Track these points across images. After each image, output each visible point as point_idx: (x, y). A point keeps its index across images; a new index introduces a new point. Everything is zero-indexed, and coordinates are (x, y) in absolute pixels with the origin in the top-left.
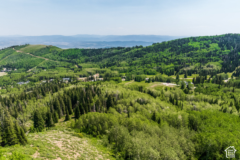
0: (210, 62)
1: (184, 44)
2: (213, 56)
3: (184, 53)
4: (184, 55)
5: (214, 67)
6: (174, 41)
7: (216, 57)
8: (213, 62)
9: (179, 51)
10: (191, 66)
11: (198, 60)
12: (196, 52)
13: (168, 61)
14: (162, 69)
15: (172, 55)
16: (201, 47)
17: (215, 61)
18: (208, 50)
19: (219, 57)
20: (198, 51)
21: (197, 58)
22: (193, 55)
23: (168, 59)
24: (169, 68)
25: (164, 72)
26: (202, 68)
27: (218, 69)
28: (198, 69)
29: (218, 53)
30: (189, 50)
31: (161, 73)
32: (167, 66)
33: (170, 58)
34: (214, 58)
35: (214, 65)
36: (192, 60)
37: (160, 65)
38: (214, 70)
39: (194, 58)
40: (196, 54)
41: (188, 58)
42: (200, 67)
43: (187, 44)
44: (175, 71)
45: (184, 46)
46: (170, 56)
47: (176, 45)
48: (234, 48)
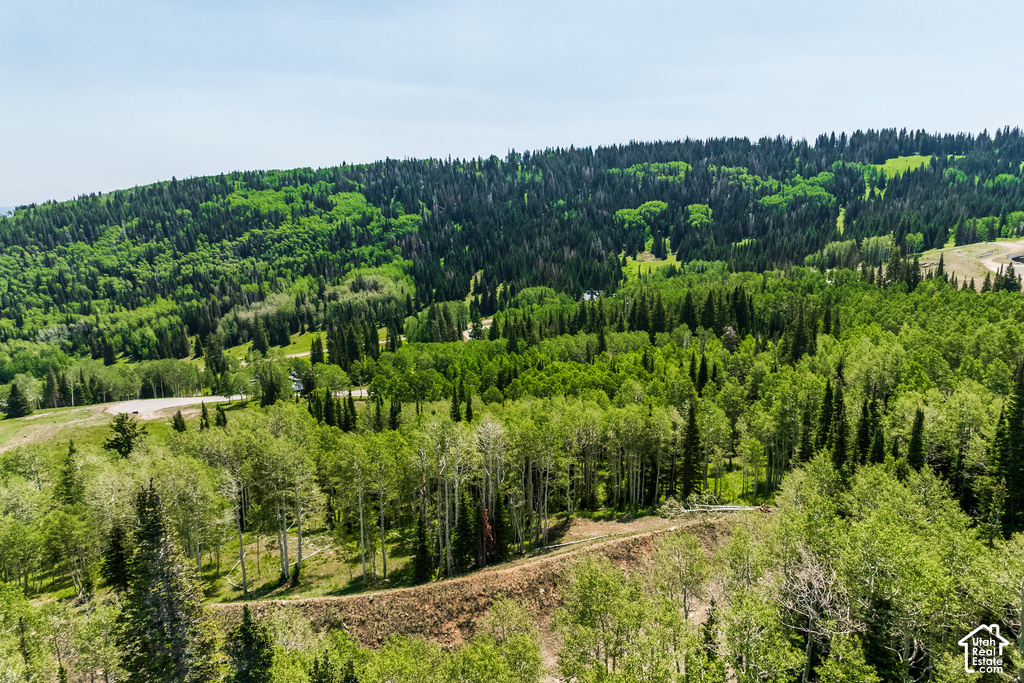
0: (358, 267)
1: (208, 198)
2: (359, 245)
3: (218, 240)
4: (222, 248)
5: (382, 287)
6: (150, 190)
7: (373, 245)
8: (370, 266)
9: (187, 233)
10: (271, 297)
11: (299, 266)
12: (278, 232)
13: (134, 288)
14: (100, 333)
15: (150, 257)
16: (292, 208)
17: (378, 264)
18: (330, 221)
19: (390, 245)
20: (285, 228)
21: (292, 259)
22: (267, 247)
23: (130, 276)
24: (149, 322)
25: (123, 349)
26: (334, 297)
27: (402, 292)
28: (315, 303)
29: (375, 228)
30: (239, 223)
31: (102, 361)
32: (132, 312)
33: (148, 274)
34: (365, 250)
35: (381, 280)
36: (267, 270)
37: (86, 311)
38: (389, 301)
39: (277, 262)
40: (279, 239)
41: (247, 262)
42: (321, 295)
43: (224, 198)
44: (191, 333)
45: (207, 210)
46: (145, 263)
47: (165, 204)
48: (430, 207)
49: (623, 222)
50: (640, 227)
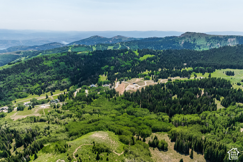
0: (64, 78)
1: (40, 63)
2: (64, 73)
3: (43, 72)
4: (44, 74)
5: (67, 82)
6: (30, 60)
7: (66, 73)
9: (38, 71)
10: (52, 84)
12: (52, 71)
13: (32, 81)
14: (30, 90)
15: (33, 75)
16: (54, 65)
17: (66, 77)
18: (60, 68)
19: (68, 74)
21: (54, 76)
22: (51, 73)
23: (31, 79)
24: (37, 88)
25: (34, 93)
26: (60, 85)
27: (69, 83)
28: (58, 85)
29: (66, 70)
30: (46, 69)
31: (32, 94)
32: (34, 87)
33: (33, 78)
37: (27, 86)
39: (52, 76)
40: (52, 72)
41: (48, 76)
43: (43, 63)
44: (42, 90)
45: (40, 66)
46: (33, 76)
47: (34, 65)
48: (75, 66)
49: (102, 69)
50: (104, 70)
